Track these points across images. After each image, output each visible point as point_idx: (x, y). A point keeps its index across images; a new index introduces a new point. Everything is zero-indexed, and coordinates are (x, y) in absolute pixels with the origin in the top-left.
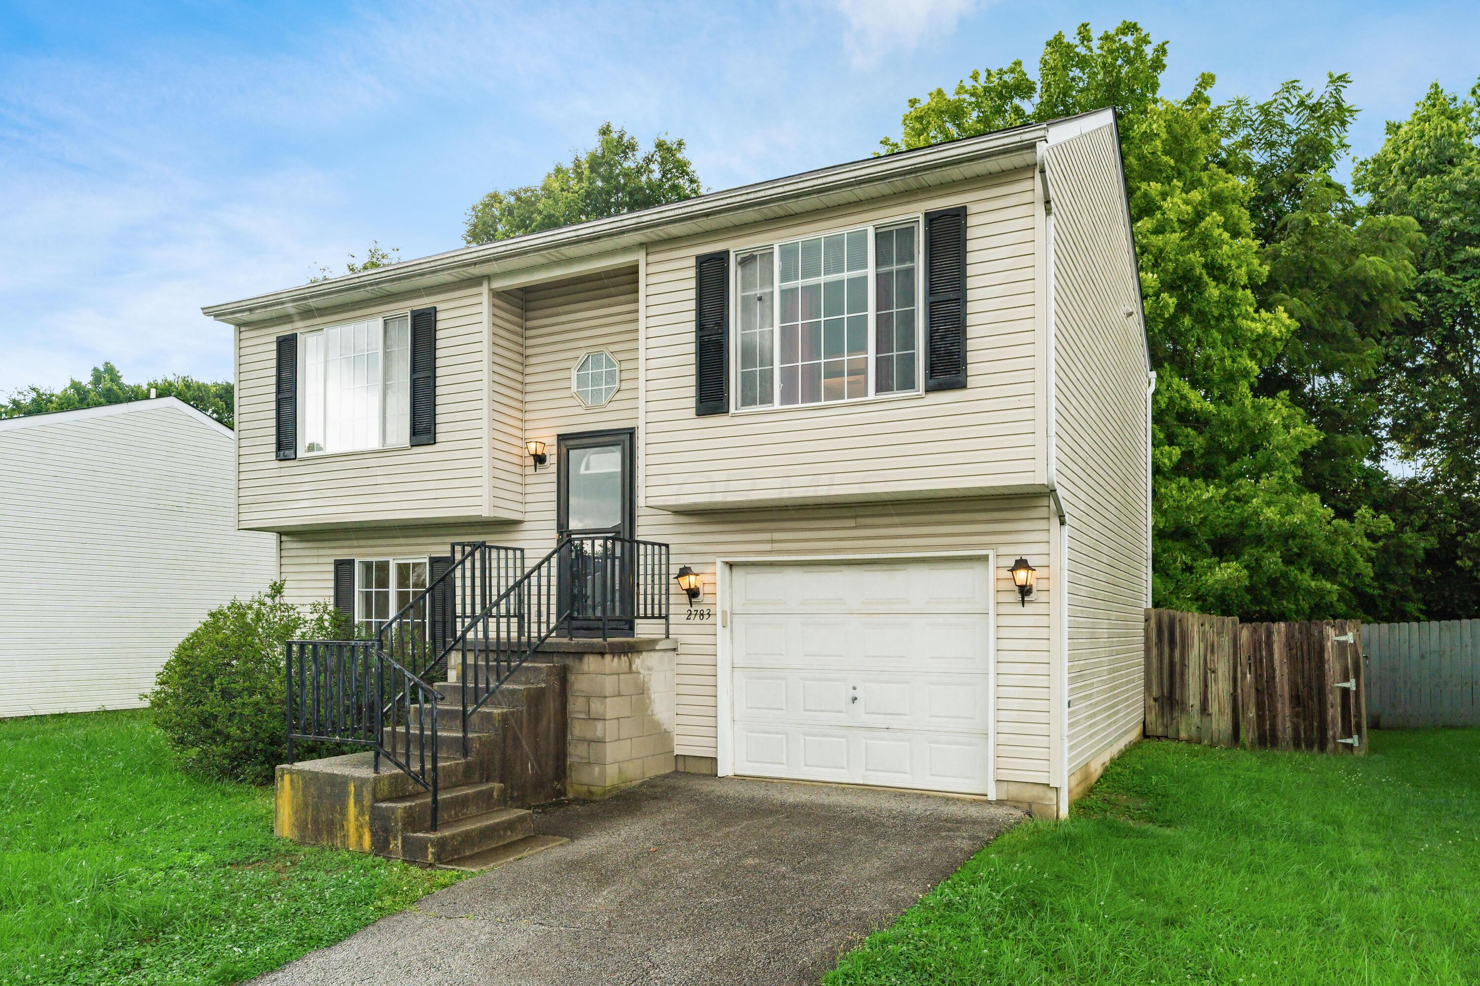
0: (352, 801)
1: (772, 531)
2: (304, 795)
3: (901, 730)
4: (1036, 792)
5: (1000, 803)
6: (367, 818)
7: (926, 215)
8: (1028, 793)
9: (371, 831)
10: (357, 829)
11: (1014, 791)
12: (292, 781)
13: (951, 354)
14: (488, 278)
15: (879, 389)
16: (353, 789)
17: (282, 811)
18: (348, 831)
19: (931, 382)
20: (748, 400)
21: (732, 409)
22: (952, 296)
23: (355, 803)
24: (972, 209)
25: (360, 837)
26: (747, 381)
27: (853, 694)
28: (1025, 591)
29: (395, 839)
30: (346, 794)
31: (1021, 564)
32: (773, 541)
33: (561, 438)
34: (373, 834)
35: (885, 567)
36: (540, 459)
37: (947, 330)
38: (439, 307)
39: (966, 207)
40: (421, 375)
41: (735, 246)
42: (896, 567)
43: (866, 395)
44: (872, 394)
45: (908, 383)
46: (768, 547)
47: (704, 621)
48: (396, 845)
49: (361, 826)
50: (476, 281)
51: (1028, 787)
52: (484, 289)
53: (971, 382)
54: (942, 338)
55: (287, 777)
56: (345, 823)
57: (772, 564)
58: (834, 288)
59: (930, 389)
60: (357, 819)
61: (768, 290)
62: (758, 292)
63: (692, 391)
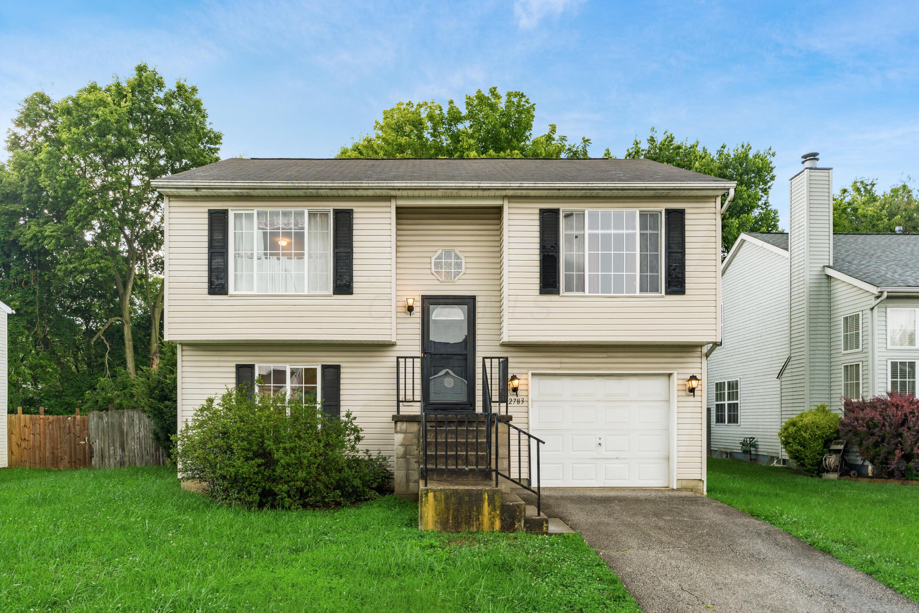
0: (486, 504)
1: (561, 357)
2: (446, 503)
3: (624, 459)
4: (694, 483)
5: (678, 490)
6: (498, 512)
7: (666, 210)
8: (690, 484)
9: (501, 519)
10: (490, 519)
11: (684, 484)
12: (435, 496)
13: (678, 278)
14: (395, 197)
15: (641, 290)
16: (487, 497)
17: (426, 515)
18: (482, 521)
19: (669, 290)
20: (569, 289)
21: (561, 293)
22: (679, 251)
23: (489, 505)
24: (687, 211)
25: (492, 524)
26: (569, 279)
27: (599, 441)
28: (692, 390)
29: (519, 521)
30: (482, 500)
31: (693, 378)
32: (561, 363)
33: (425, 298)
34: (502, 521)
35: (617, 378)
36: (410, 309)
37: (676, 266)
38: (355, 210)
39: (684, 210)
40: (341, 250)
41: (564, 207)
42: (622, 378)
43: (635, 293)
44: (638, 293)
45: (655, 289)
46: (558, 366)
47: (520, 405)
48: (520, 525)
49: (494, 517)
50: (388, 198)
51: (691, 482)
52: (393, 204)
53: (687, 291)
54: (674, 270)
55: (431, 495)
56: (480, 517)
57: (555, 375)
58: (619, 237)
59: (667, 293)
60: (490, 514)
61: (582, 233)
62: (575, 233)
63: (538, 281)
